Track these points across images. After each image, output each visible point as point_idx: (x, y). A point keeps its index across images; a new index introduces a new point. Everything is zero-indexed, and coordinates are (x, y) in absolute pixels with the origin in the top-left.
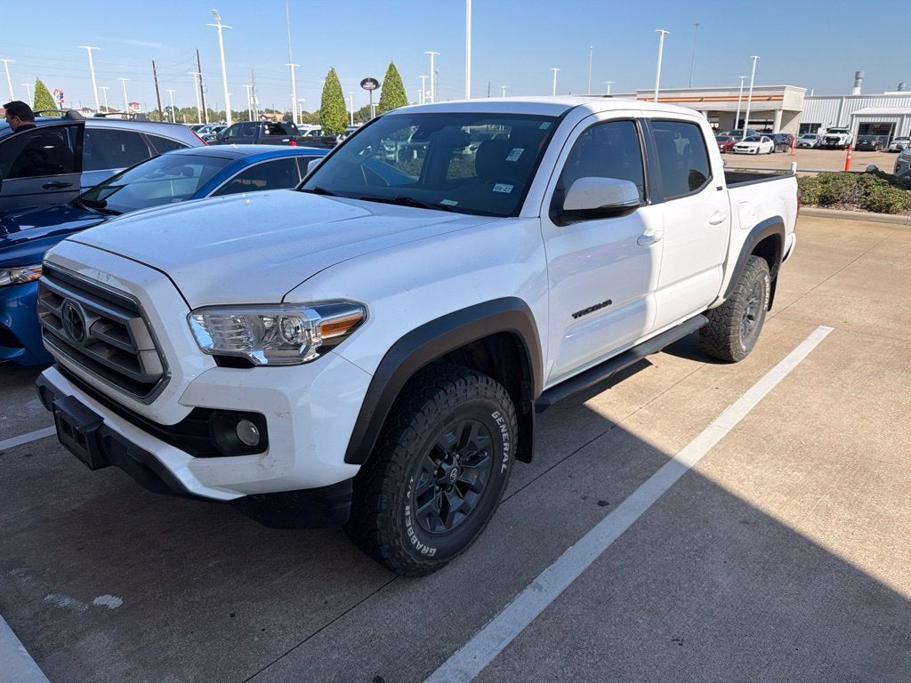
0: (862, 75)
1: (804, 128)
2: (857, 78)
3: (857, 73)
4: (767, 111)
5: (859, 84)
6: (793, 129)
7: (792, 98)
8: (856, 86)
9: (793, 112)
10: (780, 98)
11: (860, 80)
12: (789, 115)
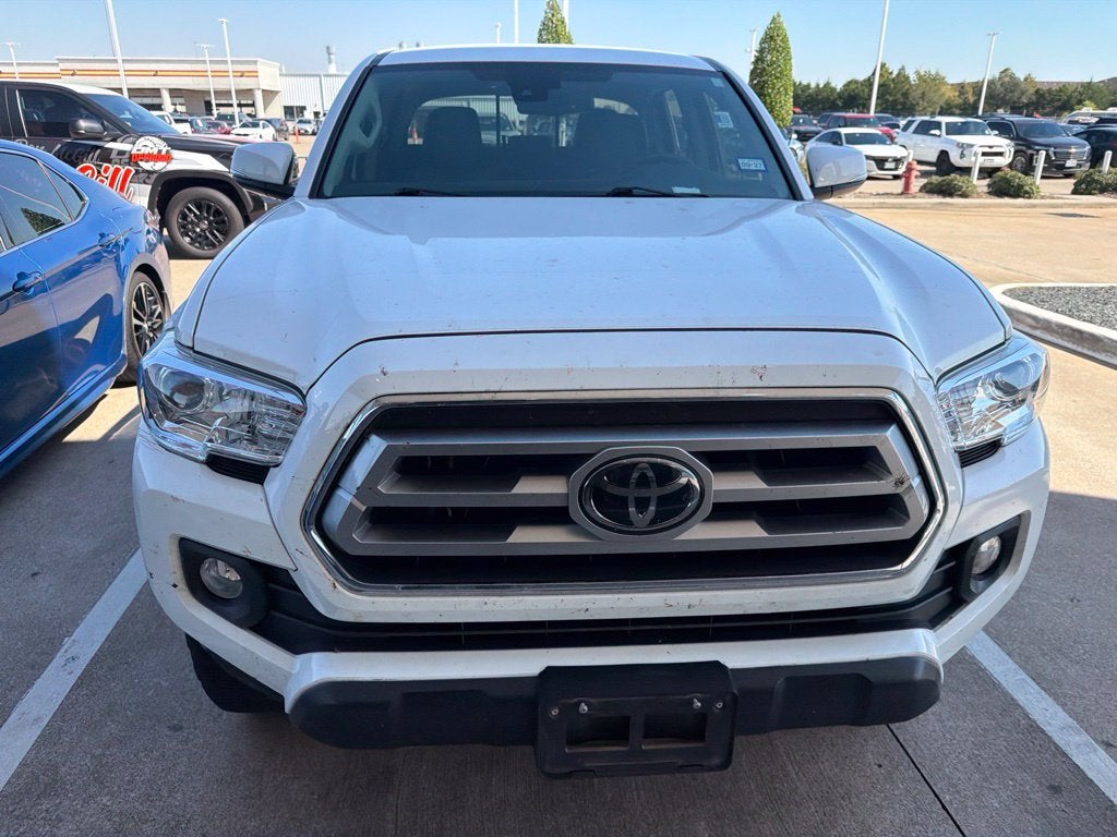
0: (333, 50)
1: (289, 111)
2: (329, 54)
3: (328, 48)
4: (243, 90)
5: (334, 61)
6: (276, 111)
7: (268, 76)
8: (330, 62)
9: (271, 92)
10: (254, 74)
11: (332, 57)
12: (269, 95)
